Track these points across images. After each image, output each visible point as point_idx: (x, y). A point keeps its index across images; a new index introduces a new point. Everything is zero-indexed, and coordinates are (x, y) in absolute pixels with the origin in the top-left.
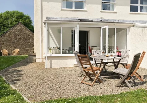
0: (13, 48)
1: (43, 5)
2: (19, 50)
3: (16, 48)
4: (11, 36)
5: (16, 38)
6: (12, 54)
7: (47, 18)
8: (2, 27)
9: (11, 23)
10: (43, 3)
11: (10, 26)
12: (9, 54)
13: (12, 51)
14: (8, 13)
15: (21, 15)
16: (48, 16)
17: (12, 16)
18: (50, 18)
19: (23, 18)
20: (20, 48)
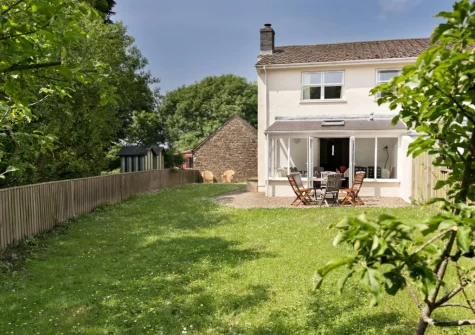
0: (223, 168)
1: (270, 98)
2: (233, 173)
3: (228, 168)
4: (219, 143)
5: (228, 149)
6: (221, 180)
7: (276, 118)
8: (198, 119)
9: (217, 108)
10: (271, 93)
11: (214, 115)
12: (215, 180)
13: (220, 174)
14: (210, 81)
15: (240, 84)
16: (278, 115)
17: (219, 90)
18: (281, 118)
19: (244, 94)
20: (236, 169)
